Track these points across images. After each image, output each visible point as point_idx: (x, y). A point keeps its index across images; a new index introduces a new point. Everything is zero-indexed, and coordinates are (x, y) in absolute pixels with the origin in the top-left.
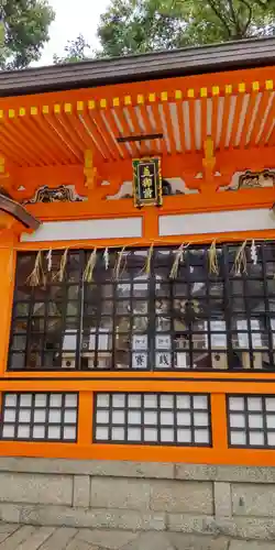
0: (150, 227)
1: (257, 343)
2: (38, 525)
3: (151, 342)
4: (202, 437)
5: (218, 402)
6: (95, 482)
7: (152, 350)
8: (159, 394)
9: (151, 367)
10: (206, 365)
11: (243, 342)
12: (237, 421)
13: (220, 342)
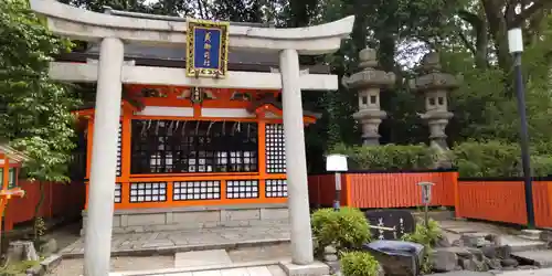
0: (198, 112)
1: (239, 161)
2: (153, 232)
3: (197, 162)
4: (216, 196)
5: (223, 184)
6: (176, 215)
7: (197, 164)
8: (200, 181)
9: (197, 171)
10: (219, 171)
11: (233, 161)
12: (230, 190)
13: (224, 161)
